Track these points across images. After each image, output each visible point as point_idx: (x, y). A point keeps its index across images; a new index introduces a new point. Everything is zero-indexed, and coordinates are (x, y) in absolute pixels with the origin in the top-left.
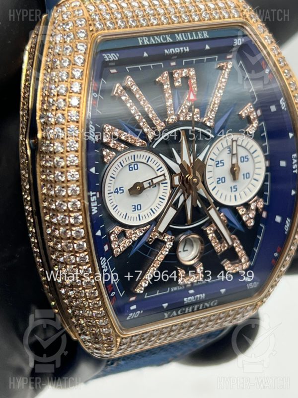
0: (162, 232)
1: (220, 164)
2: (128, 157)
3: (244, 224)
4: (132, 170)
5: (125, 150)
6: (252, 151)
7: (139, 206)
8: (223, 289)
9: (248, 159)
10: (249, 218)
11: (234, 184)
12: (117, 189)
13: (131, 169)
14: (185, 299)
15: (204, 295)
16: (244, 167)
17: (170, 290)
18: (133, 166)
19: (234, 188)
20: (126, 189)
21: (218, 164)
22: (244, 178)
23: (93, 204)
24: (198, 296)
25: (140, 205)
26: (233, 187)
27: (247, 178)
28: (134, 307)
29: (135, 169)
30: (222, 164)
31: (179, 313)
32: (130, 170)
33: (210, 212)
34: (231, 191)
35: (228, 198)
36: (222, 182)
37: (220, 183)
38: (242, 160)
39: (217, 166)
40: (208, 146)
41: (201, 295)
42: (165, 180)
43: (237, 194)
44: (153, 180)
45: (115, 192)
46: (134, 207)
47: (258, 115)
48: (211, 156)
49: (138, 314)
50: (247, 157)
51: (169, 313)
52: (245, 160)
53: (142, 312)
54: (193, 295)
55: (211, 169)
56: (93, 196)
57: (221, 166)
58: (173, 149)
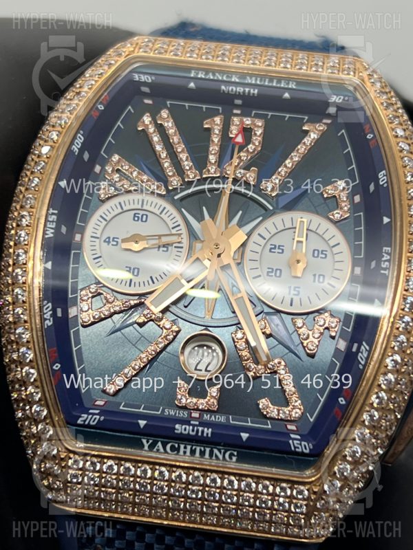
1: (277, 250)
2: (132, 200)
4: (138, 220)
6: (332, 243)
7: (136, 270)
8: (246, 432)
9: (326, 255)
11: (294, 284)
12: (109, 238)
13: (136, 219)
14: (177, 426)
15: (210, 430)
17: (163, 411)
18: (140, 216)
19: (295, 290)
21: (275, 248)
22: (314, 281)
23: (49, 225)
24: (200, 429)
25: (138, 269)
26: (292, 288)
27: (319, 282)
28: (97, 412)
29: (142, 221)
31: (168, 447)
32: (134, 220)
34: (290, 293)
35: (278, 299)
36: (276, 275)
37: (272, 276)
38: (316, 255)
39: (270, 251)
40: (261, 218)
41: (205, 429)
42: (180, 242)
44: (162, 238)
45: (105, 241)
46: (128, 269)
47: (356, 202)
48: (261, 230)
49: (95, 419)
50: (324, 252)
51: (151, 441)
52: (321, 255)
53: (102, 418)
54: (194, 426)
55: (259, 249)
56: (53, 214)
57: (278, 253)
58: (205, 208)
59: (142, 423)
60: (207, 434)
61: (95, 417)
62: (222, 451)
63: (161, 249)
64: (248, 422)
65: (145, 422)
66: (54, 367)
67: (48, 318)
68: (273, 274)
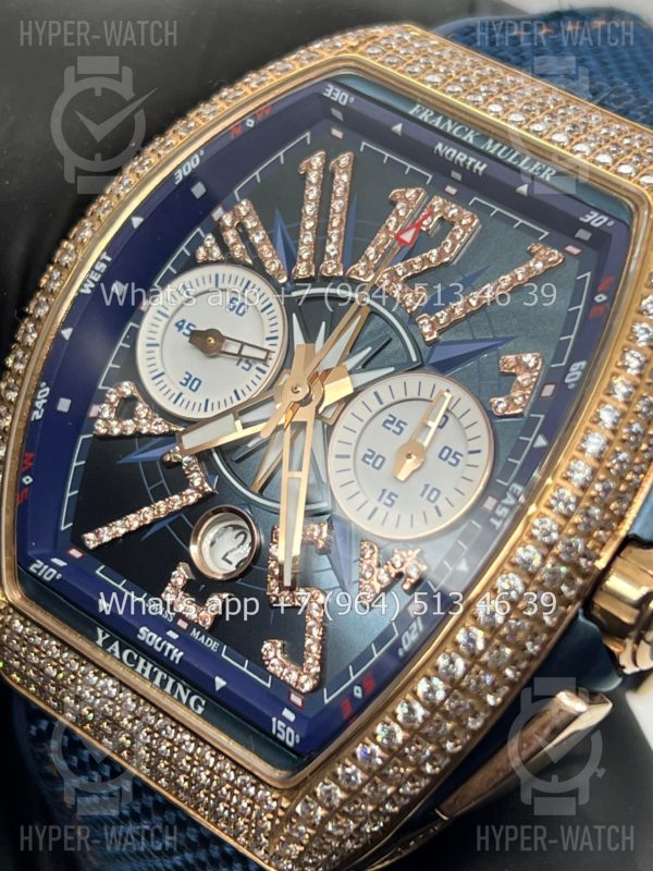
1: (393, 427)
2: (236, 276)
4: (233, 310)
5: (242, 261)
6: (473, 446)
7: (197, 382)
8: (224, 679)
9: (458, 461)
11: (393, 487)
12: (183, 321)
14: (144, 629)
15: (181, 654)
17: (146, 600)
18: (238, 304)
19: (389, 497)
21: (392, 423)
22: (422, 495)
23: (93, 274)
25: (200, 382)
26: (387, 494)
27: (428, 498)
29: (237, 312)
30: (398, 430)
34: (380, 499)
35: (358, 501)
36: (374, 464)
37: (368, 463)
38: (444, 456)
39: (384, 425)
40: (392, 369)
41: (177, 650)
43: (382, 512)
44: (246, 348)
45: (177, 325)
46: (187, 377)
47: (543, 394)
48: (382, 388)
49: (51, 573)
50: (458, 456)
51: (107, 636)
52: (450, 459)
53: (59, 576)
54: (166, 638)
55: (366, 415)
56: (105, 261)
57: (394, 431)
58: (324, 324)
60: (175, 658)
61: (51, 570)
62: (189, 691)
63: (243, 364)
64: (243, 666)
65: (107, 605)
66: (24, 480)
67: (40, 407)
68: (371, 461)
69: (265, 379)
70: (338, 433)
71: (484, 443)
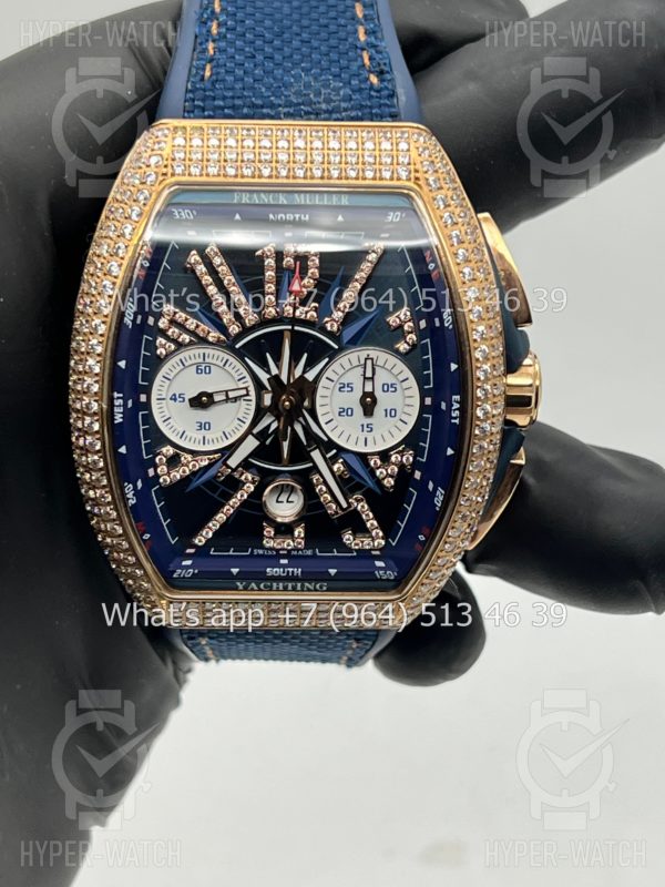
0: (234, 467)
1: (346, 389)
2: (193, 354)
3: (379, 482)
4: (201, 373)
5: (191, 343)
6: (401, 378)
7: (207, 424)
8: (334, 568)
9: (396, 389)
10: (387, 476)
11: (367, 421)
12: (175, 395)
13: (199, 371)
14: (268, 570)
15: (299, 569)
16: (384, 401)
17: (252, 551)
19: (367, 427)
20: (187, 397)
21: (343, 387)
22: (386, 416)
23: (116, 410)
24: (291, 570)
25: (209, 423)
26: (365, 426)
27: (391, 416)
28: (189, 562)
29: (206, 373)
30: (349, 389)
31: (262, 586)
32: (197, 372)
33: (312, 454)
34: (362, 431)
35: (353, 439)
36: (348, 415)
37: (343, 416)
38: (385, 389)
39: (340, 391)
40: (327, 360)
41: (295, 569)
42: (247, 395)
43: (370, 437)
44: (229, 393)
45: (171, 399)
46: (199, 425)
47: (421, 328)
48: (329, 373)
49: (190, 573)
50: (394, 386)
51: (245, 583)
52: (391, 389)
53: (196, 571)
54: (284, 566)
55: (327, 393)
56: (118, 398)
57: (348, 391)
58: (268, 355)
59: (235, 571)
60: (298, 573)
61: (189, 570)
62: (313, 584)
64: (334, 553)
65: (237, 570)
66: (144, 537)
67: (131, 497)
68: (345, 413)
69: (253, 404)
70: (320, 411)
71: (407, 373)
